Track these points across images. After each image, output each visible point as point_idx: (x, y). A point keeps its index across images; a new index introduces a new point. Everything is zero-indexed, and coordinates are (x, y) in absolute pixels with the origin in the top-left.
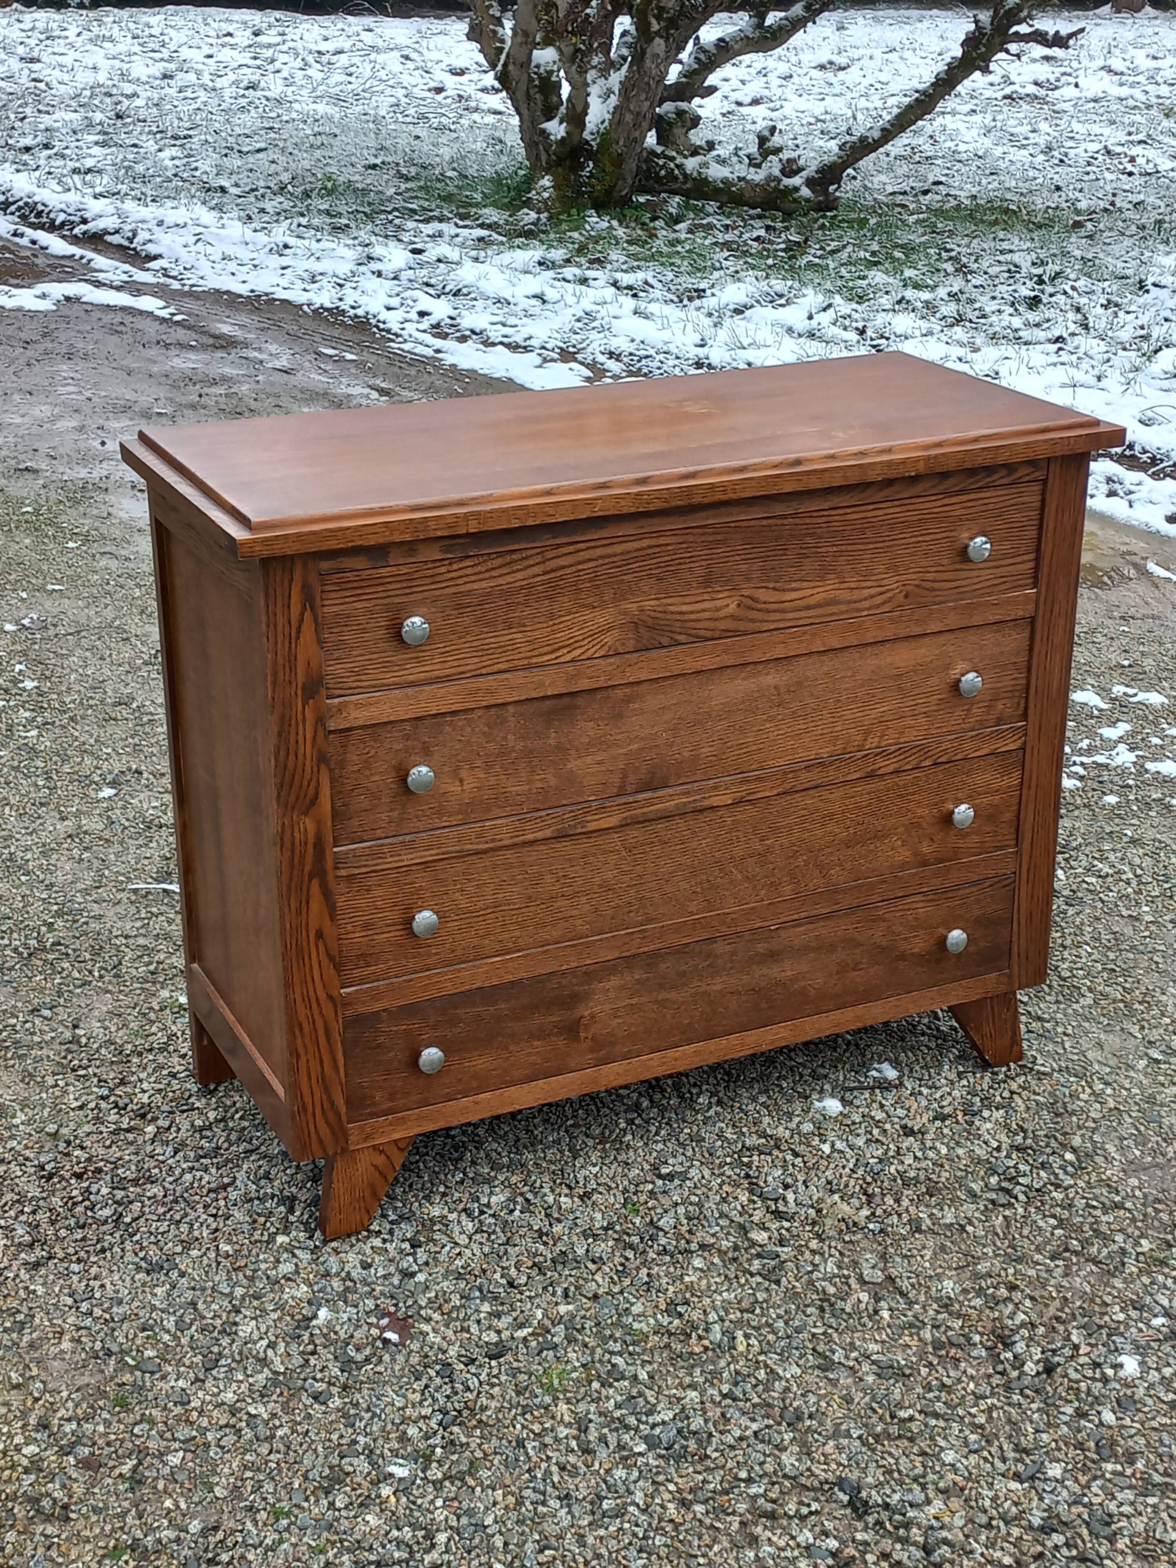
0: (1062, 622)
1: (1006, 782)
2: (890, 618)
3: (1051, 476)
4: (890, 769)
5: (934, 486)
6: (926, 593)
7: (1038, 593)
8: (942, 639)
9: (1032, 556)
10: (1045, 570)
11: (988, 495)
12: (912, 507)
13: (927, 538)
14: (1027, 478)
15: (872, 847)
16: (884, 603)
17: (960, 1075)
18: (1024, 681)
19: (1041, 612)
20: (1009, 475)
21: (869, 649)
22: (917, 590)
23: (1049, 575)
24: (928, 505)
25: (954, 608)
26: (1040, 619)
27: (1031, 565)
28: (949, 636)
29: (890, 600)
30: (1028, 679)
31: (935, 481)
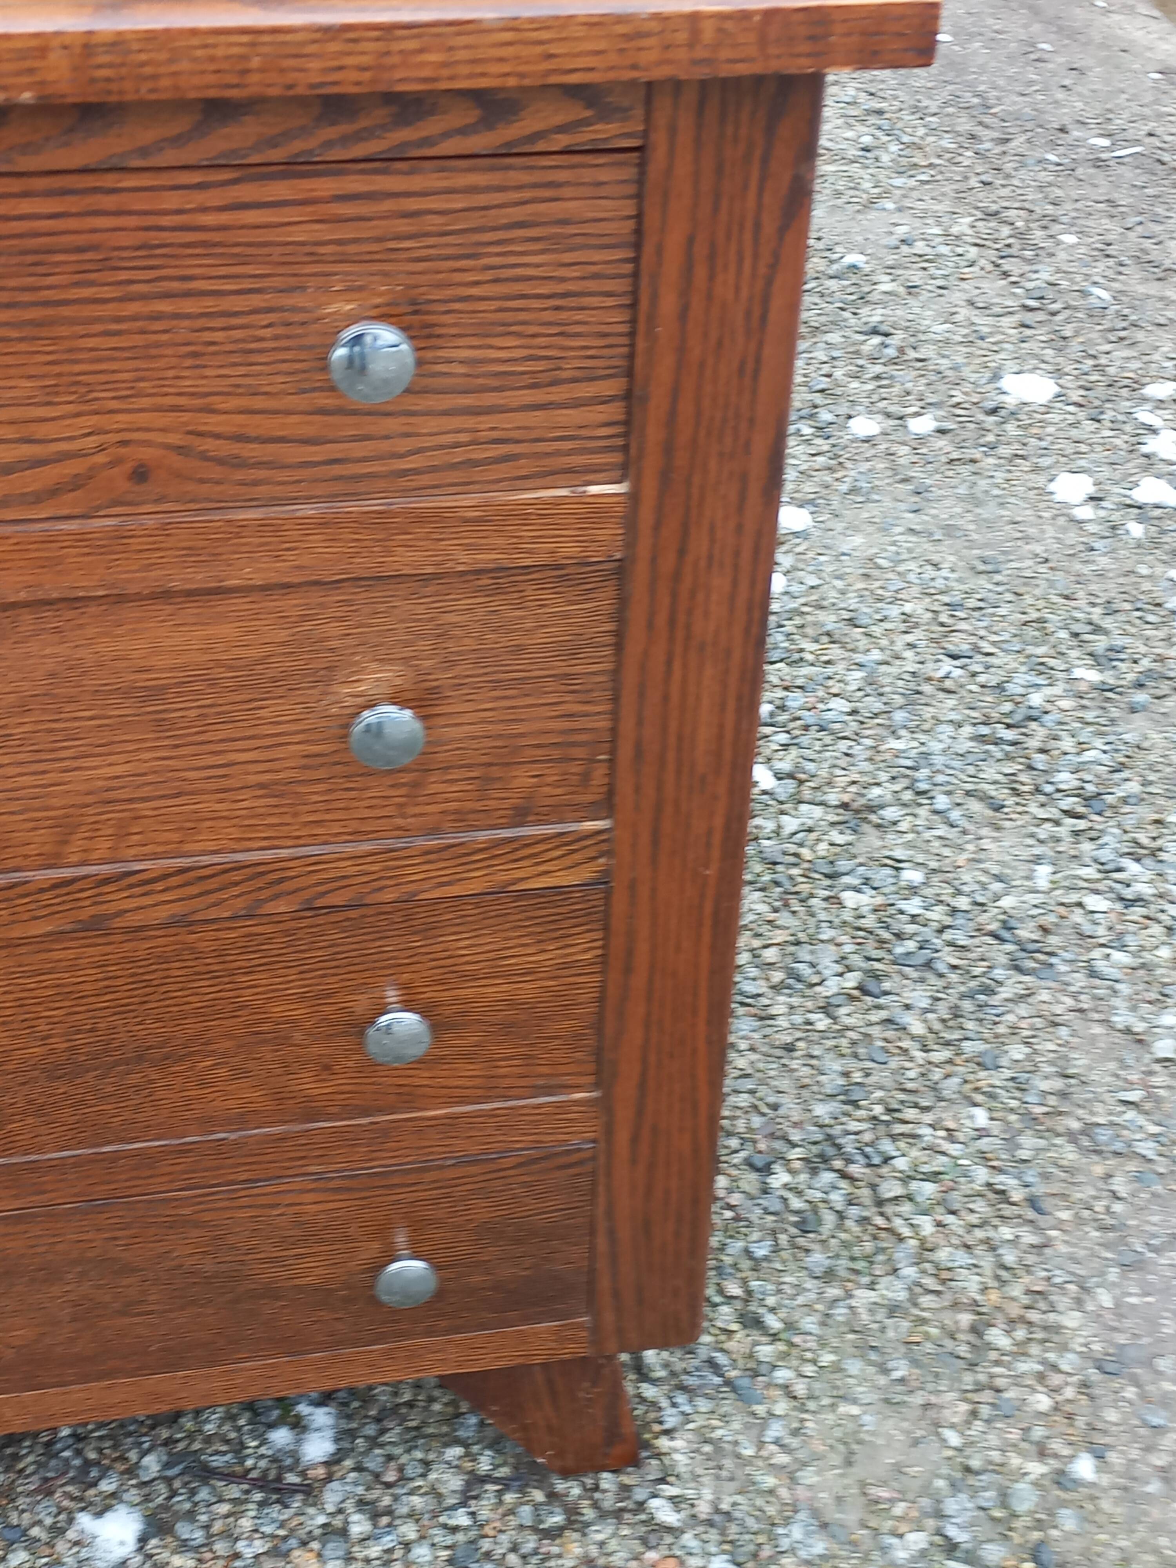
0: (720, 583)
1: (552, 954)
2: (81, 537)
3: (660, 138)
4: (162, 914)
5: (177, 141)
6: (217, 472)
7: (634, 497)
8: (292, 604)
9: (612, 387)
10: (654, 434)
11: (416, 183)
12: (108, 202)
13: (189, 306)
14: (562, 141)
15: (134, 1079)
16: (54, 492)
17: (475, 1481)
18: (603, 723)
19: (643, 550)
20: (487, 123)
21: (27, 617)
22: (177, 461)
23: (668, 449)
24: (172, 201)
25: (323, 523)
26: (641, 571)
27: (615, 411)
28: (315, 597)
29: (76, 483)
30: (615, 715)
31: (182, 124)
